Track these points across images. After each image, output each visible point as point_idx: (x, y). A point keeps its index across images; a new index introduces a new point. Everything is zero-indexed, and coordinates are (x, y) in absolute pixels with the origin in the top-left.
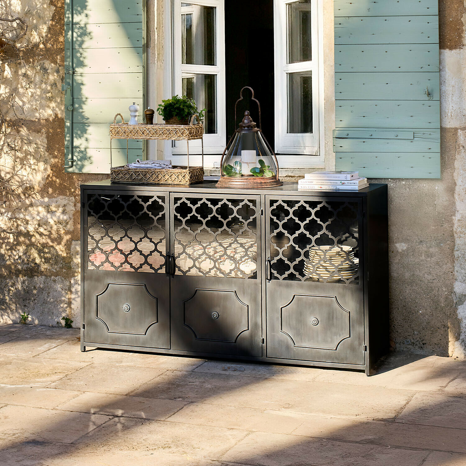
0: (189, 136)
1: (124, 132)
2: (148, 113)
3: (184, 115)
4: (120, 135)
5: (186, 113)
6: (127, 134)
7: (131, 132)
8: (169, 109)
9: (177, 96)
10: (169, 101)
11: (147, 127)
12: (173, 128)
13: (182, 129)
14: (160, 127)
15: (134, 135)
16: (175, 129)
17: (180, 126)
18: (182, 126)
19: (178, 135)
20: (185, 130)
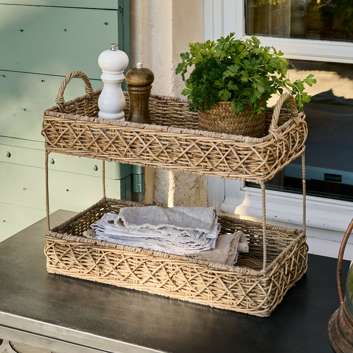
0: (266, 169)
1: (80, 139)
2: (135, 80)
3: (253, 100)
4: (71, 144)
5: (259, 96)
6: (88, 145)
7: (98, 140)
8: (207, 80)
9: (232, 35)
10: (210, 47)
11: (144, 132)
12: (219, 141)
13: (247, 149)
14: (180, 136)
15: (107, 150)
16: (226, 146)
17: (240, 137)
18: (247, 139)
19: (235, 166)
20: (254, 153)
